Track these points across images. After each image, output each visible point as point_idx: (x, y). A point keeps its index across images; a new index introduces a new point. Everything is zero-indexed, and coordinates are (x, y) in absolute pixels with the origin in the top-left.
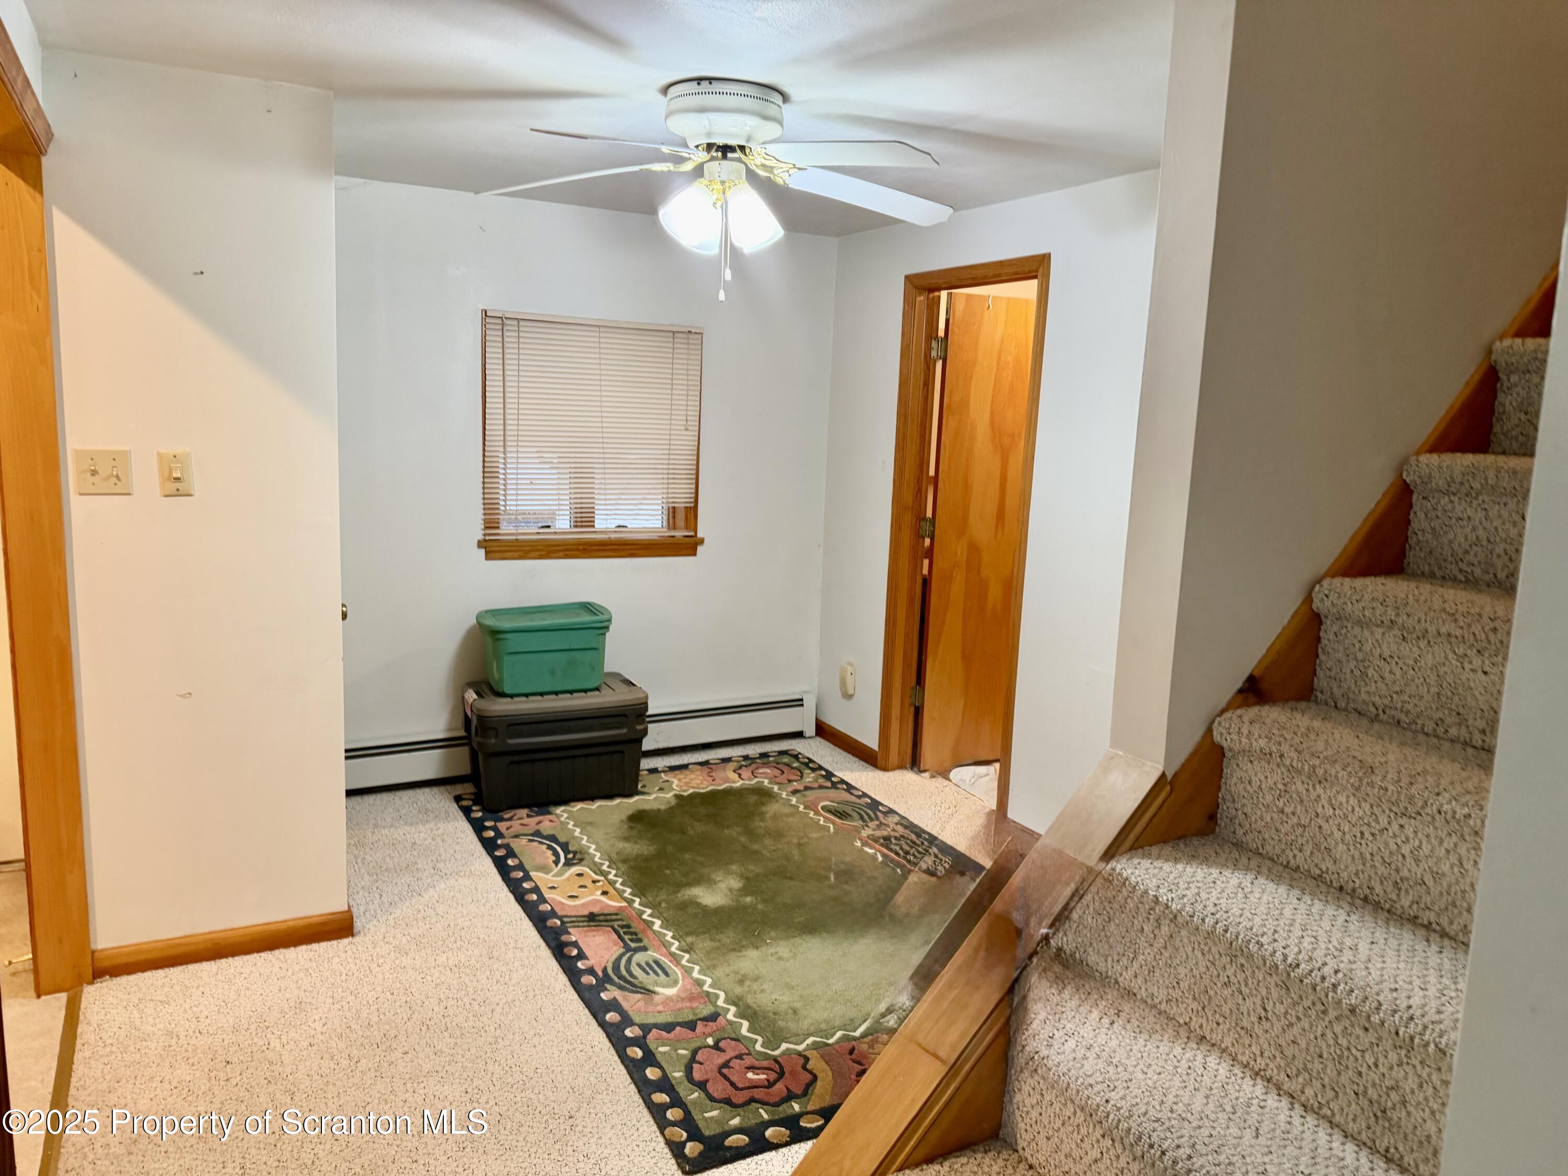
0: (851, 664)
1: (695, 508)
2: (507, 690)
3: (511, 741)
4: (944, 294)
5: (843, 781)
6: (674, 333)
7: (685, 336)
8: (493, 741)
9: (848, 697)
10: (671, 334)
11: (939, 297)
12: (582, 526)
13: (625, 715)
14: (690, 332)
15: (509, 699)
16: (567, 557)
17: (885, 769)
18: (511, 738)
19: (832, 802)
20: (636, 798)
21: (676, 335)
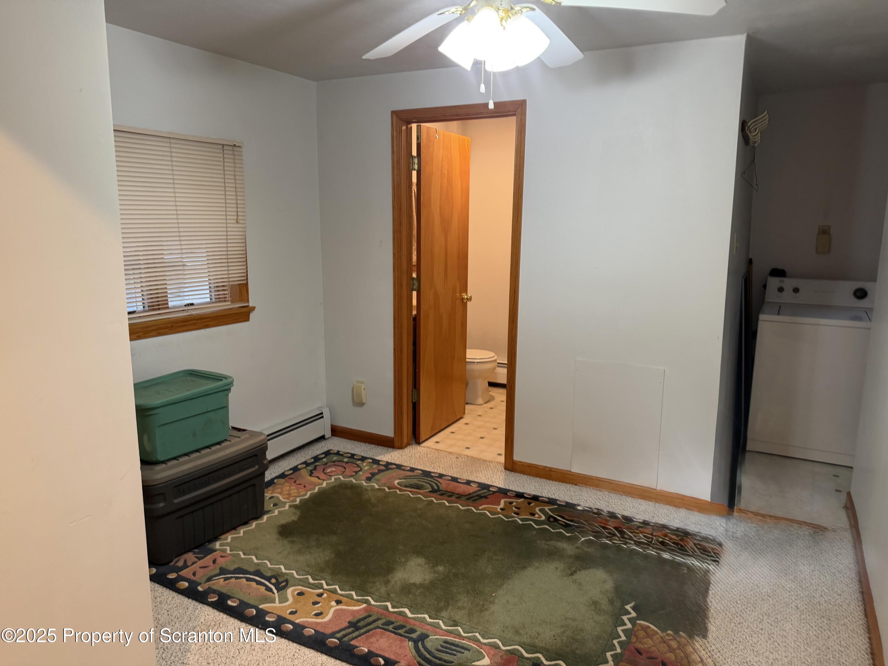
0: (362, 383)
1: (246, 285)
2: (161, 458)
3: (176, 501)
4: (414, 126)
5: (388, 464)
6: (223, 145)
7: (231, 148)
8: (162, 505)
9: (361, 404)
10: (221, 147)
11: (411, 127)
12: (159, 309)
13: (256, 455)
14: (235, 145)
15: (163, 466)
16: (159, 335)
17: (401, 448)
18: (175, 498)
19: (400, 479)
20: (265, 517)
21: (225, 147)
